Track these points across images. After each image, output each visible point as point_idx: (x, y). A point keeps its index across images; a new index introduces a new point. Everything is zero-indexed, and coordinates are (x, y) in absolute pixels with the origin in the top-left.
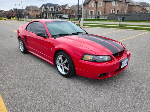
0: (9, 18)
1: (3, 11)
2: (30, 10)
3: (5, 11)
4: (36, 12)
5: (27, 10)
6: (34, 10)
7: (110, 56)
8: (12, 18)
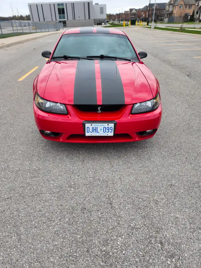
0: (133, 23)
1: (134, 10)
2: (176, 4)
3: (136, 10)
4: (188, 7)
5: (172, 4)
6: (183, 4)
7: (66, 106)
8: (137, 23)
